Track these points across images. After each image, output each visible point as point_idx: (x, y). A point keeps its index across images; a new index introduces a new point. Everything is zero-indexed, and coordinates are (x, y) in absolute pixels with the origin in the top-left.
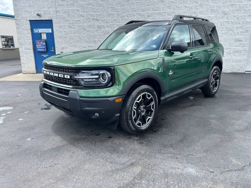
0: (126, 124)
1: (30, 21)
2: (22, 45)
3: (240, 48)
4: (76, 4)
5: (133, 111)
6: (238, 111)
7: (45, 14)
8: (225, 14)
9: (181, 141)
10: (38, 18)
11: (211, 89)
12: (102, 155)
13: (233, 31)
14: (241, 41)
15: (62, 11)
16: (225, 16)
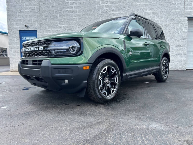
0: (93, 91)
1: (20, 31)
2: (12, 49)
3: (180, 51)
4: (56, 19)
5: (99, 80)
6: (187, 90)
7: (31, 26)
8: (167, 26)
9: (143, 107)
10: (25, 29)
11: (162, 75)
12: (70, 117)
13: (174, 39)
14: (181, 46)
15: (45, 23)
16: (167, 28)
